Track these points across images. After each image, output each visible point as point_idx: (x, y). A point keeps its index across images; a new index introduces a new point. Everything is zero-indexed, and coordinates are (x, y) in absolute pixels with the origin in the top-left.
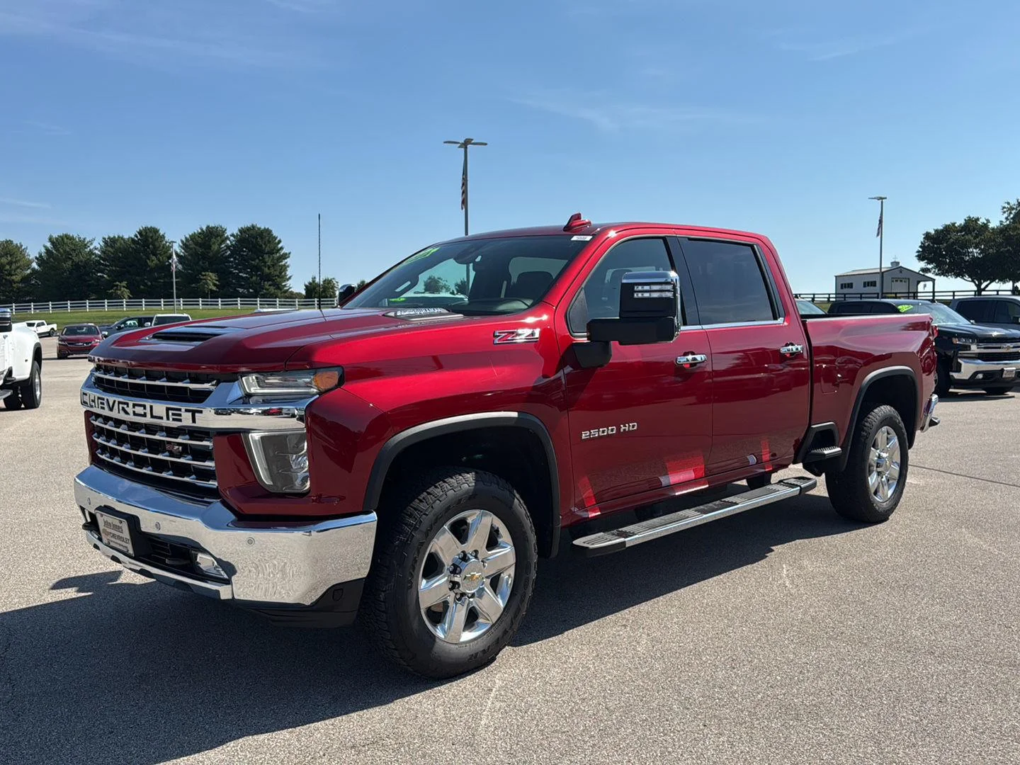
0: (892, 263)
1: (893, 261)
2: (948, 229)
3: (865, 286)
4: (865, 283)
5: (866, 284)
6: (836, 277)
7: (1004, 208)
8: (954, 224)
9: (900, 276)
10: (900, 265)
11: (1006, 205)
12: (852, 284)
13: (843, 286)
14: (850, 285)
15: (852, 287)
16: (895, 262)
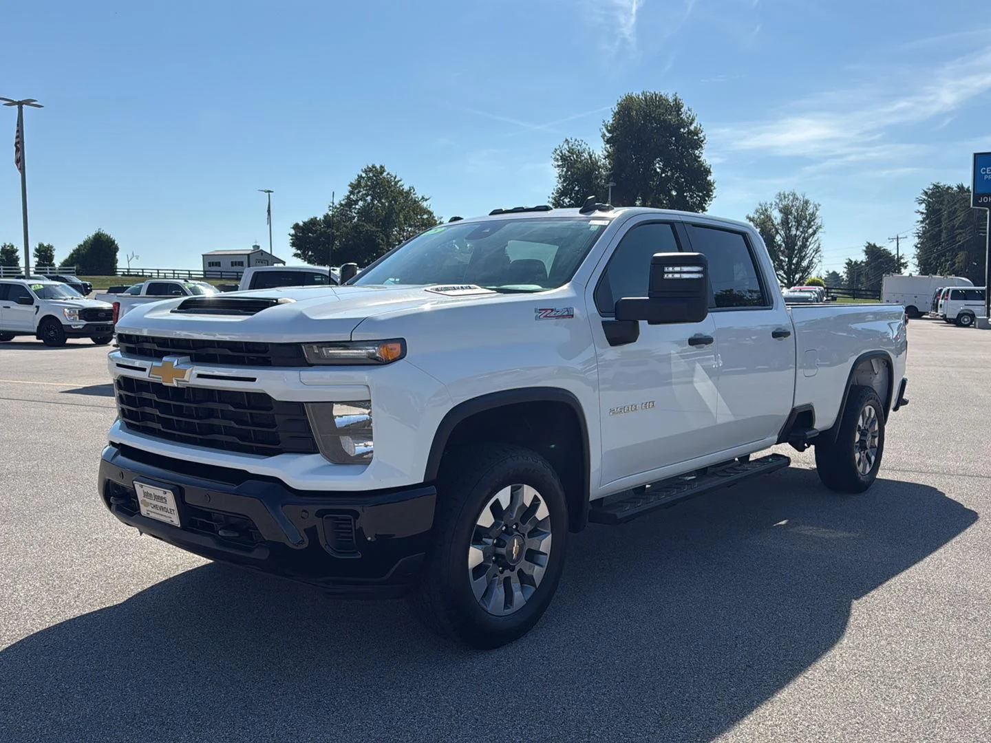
0: (254, 247)
1: (254, 244)
2: (313, 222)
3: (232, 265)
4: (232, 262)
5: (233, 264)
6: (203, 255)
7: (330, 206)
8: (316, 218)
9: (262, 258)
10: (261, 248)
11: (331, 205)
12: (219, 263)
13: (211, 264)
14: (218, 264)
15: (220, 266)
16: (256, 246)
